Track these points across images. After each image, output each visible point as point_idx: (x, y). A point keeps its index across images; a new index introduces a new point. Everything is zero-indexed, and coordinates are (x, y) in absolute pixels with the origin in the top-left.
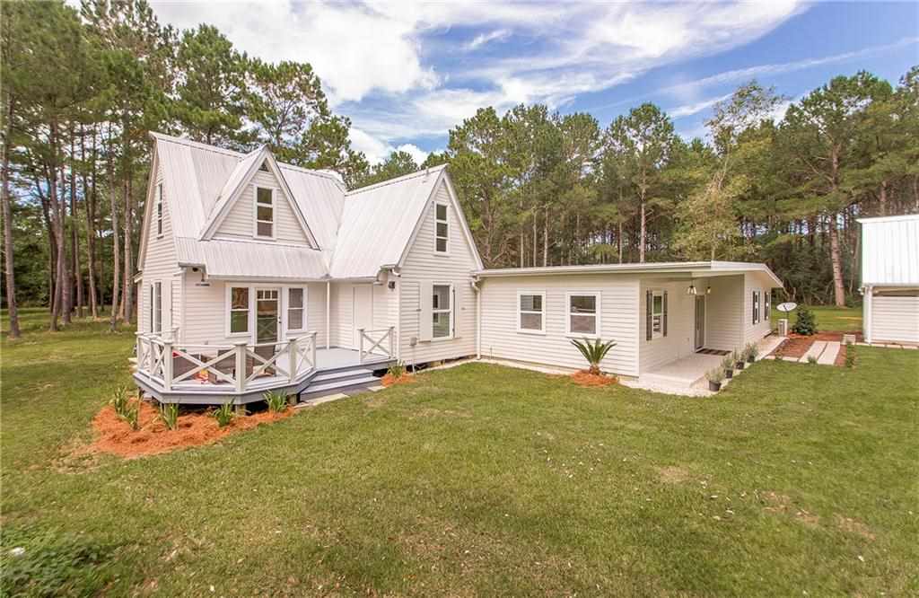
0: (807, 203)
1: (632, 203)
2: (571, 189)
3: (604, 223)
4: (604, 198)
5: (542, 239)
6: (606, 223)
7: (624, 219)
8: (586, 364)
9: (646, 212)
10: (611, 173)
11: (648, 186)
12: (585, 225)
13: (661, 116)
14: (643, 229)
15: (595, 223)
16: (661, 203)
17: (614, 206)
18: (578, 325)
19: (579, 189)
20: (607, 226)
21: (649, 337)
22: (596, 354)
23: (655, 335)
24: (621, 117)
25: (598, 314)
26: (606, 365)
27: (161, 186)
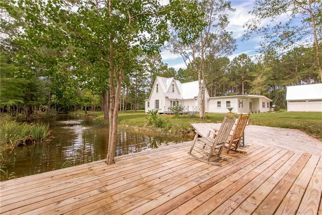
0: (287, 81)
1: (240, 81)
2: (222, 78)
3: (231, 87)
4: (232, 79)
5: (214, 92)
6: (232, 87)
7: (237, 86)
8: (229, 111)
9: (244, 84)
10: (233, 73)
11: (244, 77)
12: (226, 87)
13: (248, 57)
14: (243, 88)
15: (229, 87)
16: (248, 81)
17: (234, 82)
18: (227, 106)
19: (224, 78)
20: (233, 87)
21: (239, 107)
22: (231, 109)
23: (241, 107)
24: (236, 57)
25: (231, 104)
26: (232, 111)
27: (157, 85)
